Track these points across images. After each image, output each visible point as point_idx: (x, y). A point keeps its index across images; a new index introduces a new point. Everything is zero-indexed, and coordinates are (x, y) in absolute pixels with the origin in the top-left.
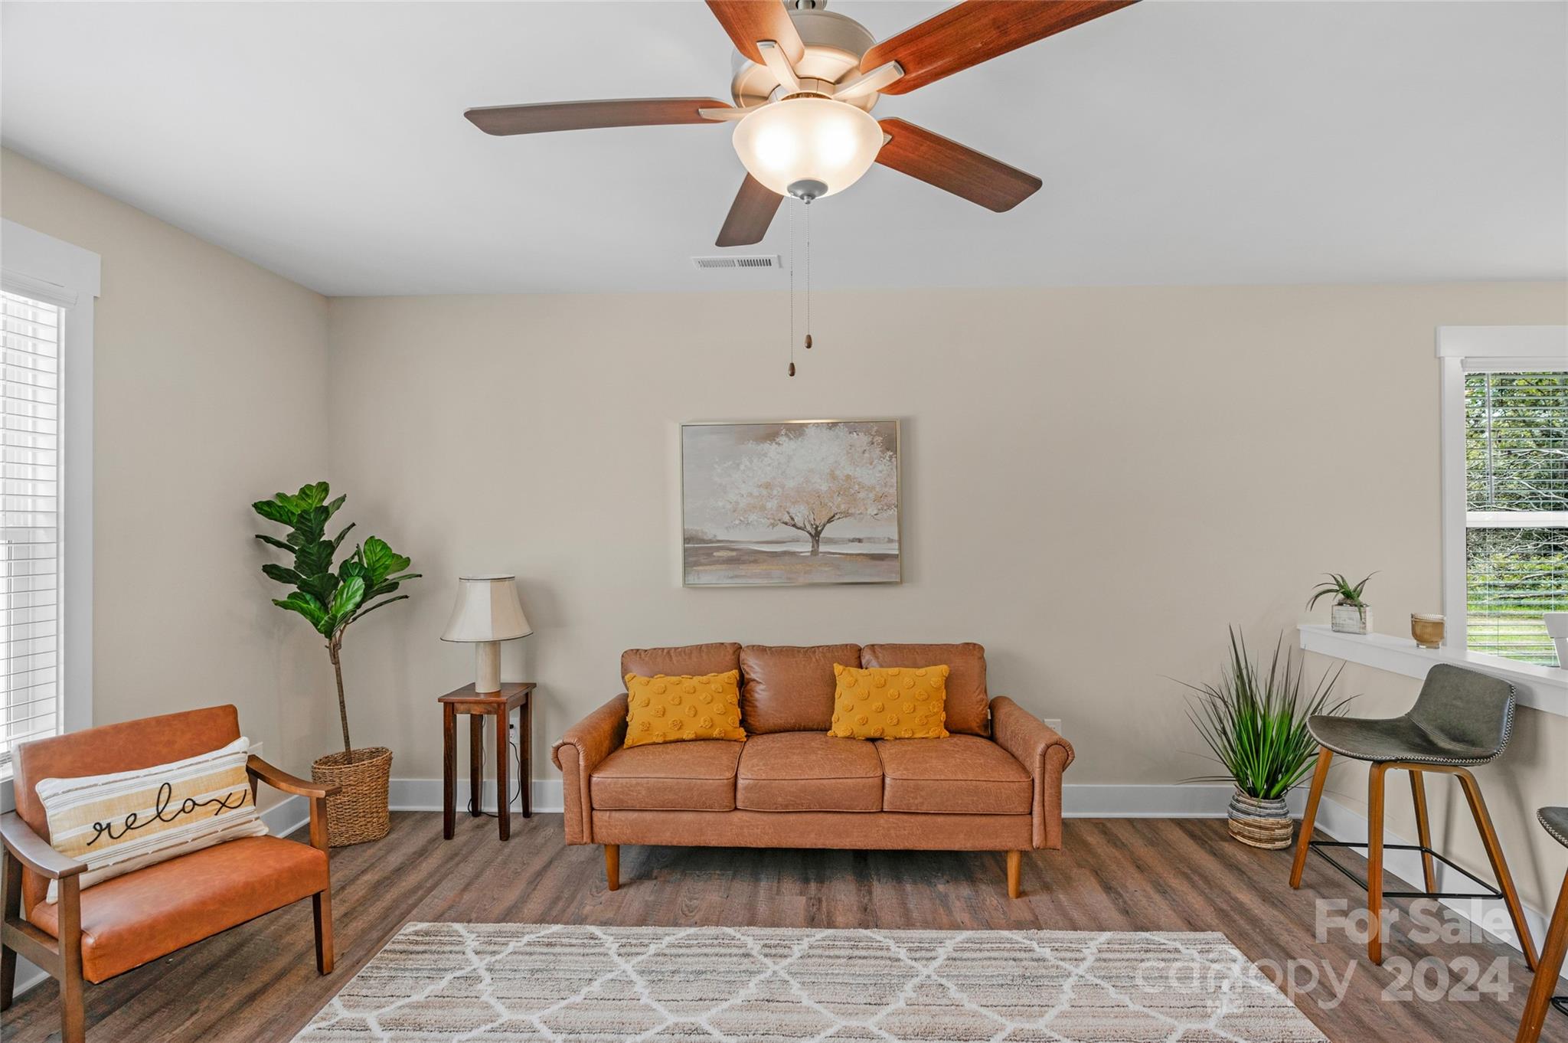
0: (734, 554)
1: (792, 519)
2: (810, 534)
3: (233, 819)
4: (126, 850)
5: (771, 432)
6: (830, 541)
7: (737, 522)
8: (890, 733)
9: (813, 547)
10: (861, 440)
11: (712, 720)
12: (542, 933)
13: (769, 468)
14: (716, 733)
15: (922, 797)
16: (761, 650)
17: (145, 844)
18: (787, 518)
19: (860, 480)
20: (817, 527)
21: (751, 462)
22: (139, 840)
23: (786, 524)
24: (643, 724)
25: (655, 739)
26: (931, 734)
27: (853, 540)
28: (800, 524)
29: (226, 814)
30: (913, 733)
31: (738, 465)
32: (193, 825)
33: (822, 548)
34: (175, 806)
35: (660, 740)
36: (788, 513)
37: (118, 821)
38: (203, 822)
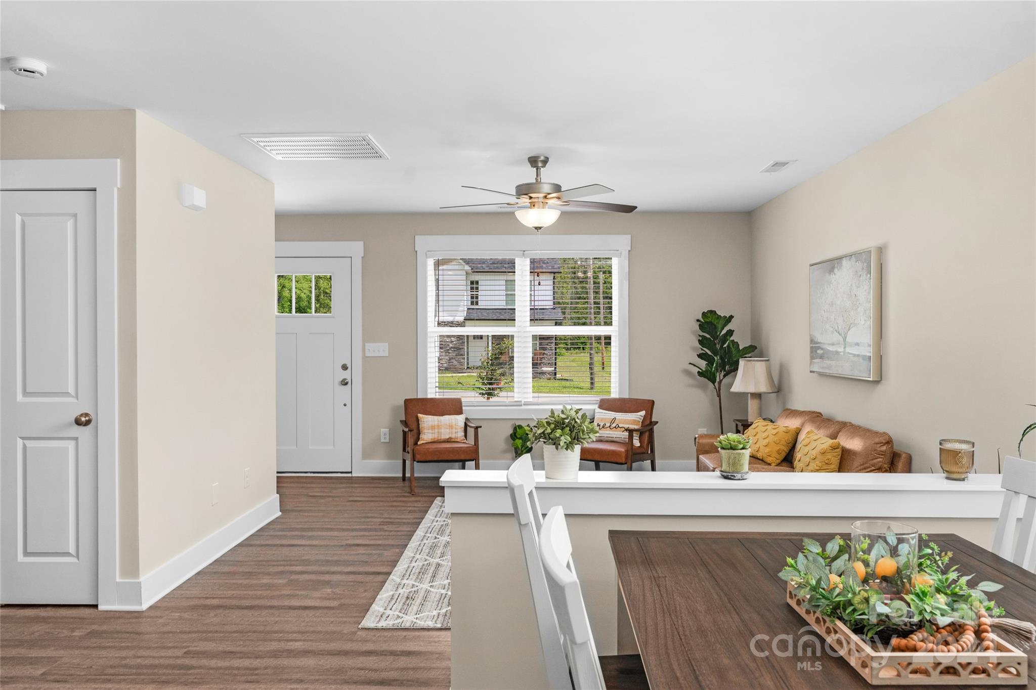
0: (822, 351)
1: (838, 328)
2: (843, 339)
4: (601, 433)
5: (833, 266)
6: (849, 345)
7: (823, 330)
9: (844, 348)
10: (859, 267)
13: (832, 292)
17: (605, 434)
18: (836, 327)
19: (859, 298)
21: (827, 288)
22: (604, 432)
23: (836, 331)
27: (856, 345)
28: (840, 332)
31: (824, 290)
32: (616, 433)
33: (847, 350)
34: (614, 425)
36: (837, 324)
37: (602, 424)
38: (619, 433)
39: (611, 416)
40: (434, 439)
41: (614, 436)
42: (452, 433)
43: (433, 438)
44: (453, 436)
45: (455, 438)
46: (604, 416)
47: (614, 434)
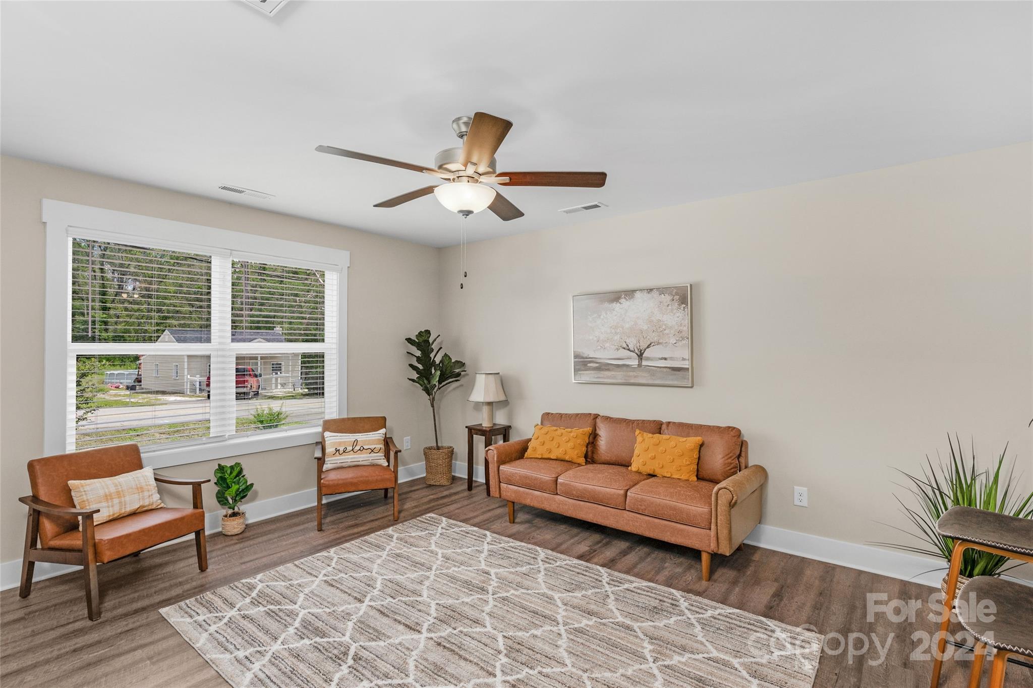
0: (597, 365)
1: (628, 346)
2: (637, 354)
3: (375, 457)
4: (343, 459)
5: (616, 297)
6: (648, 359)
7: (599, 347)
8: (658, 472)
9: (639, 362)
10: (667, 298)
11: (566, 451)
12: (469, 529)
13: (615, 317)
14: (567, 458)
15: (645, 505)
16: (608, 419)
17: (348, 459)
18: (625, 346)
19: (666, 322)
20: (641, 350)
21: (606, 314)
22: (346, 457)
23: (624, 348)
24: (533, 448)
25: (537, 456)
26: (684, 477)
27: (662, 359)
28: (632, 349)
29: (373, 455)
30: (672, 475)
31: (600, 316)
32: (362, 456)
33: (644, 363)
34: (357, 448)
35: (540, 457)
36: (625, 342)
37: (342, 449)
38: (365, 455)
39: (350, 438)
40: (114, 515)
41: (361, 459)
42: (143, 499)
43: (111, 514)
44: (146, 502)
45: (149, 505)
46: (341, 439)
47: (360, 457)
